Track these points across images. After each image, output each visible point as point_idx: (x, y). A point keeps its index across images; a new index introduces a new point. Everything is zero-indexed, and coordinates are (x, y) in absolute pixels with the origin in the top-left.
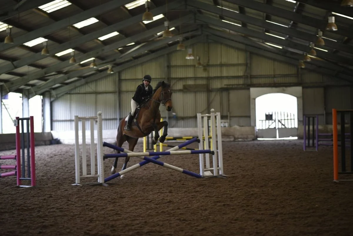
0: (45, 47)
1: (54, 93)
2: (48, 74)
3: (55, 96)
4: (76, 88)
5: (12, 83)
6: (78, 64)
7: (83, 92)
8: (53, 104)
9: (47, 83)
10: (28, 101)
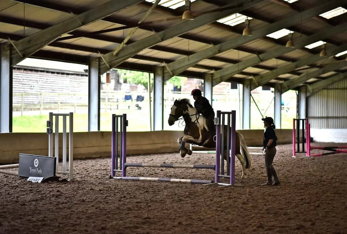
0: (290, 39)
1: (310, 88)
2: (298, 68)
3: (312, 91)
4: (333, 83)
5: (262, 77)
6: (332, 57)
7: (341, 87)
8: (309, 100)
9: (301, 77)
10: (281, 95)
